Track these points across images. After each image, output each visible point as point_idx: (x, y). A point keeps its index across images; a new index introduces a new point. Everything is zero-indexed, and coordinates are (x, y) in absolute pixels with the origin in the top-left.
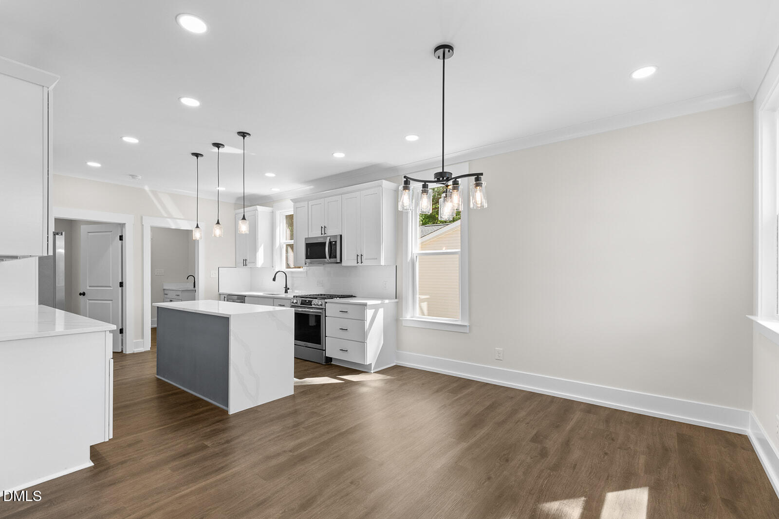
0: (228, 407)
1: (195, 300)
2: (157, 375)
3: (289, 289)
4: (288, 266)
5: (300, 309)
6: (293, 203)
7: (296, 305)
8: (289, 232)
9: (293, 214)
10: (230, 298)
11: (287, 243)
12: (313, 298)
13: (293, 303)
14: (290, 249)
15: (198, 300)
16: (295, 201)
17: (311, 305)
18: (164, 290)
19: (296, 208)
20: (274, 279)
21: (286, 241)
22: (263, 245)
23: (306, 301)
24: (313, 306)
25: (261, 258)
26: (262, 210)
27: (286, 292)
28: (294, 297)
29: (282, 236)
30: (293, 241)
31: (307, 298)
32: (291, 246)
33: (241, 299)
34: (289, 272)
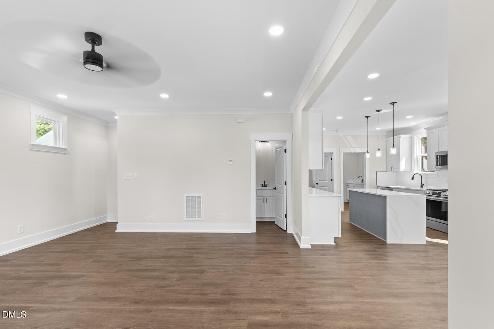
0: (386, 240)
1: (364, 188)
2: (350, 221)
3: (423, 185)
4: (423, 170)
5: (432, 198)
6: (426, 131)
7: (429, 194)
8: (423, 148)
9: (426, 136)
10: (383, 188)
11: (422, 155)
12: (442, 191)
13: (426, 193)
14: (424, 159)
15: (366, 188)
16: (427, 129)
17: (441, 195)
18: (347, 183)
19: (428, 134)
20: (413, 179)
21: (422, 154)
22: (404, 158)
23: (436, 193)
24: (442, 196)
25: (403, 166)
26: (404, 138)
27: (422, 186)
28: (427, 190)
29: (419, 150)
30: (426, 154)
31: (438, 191)
32: (426, 157)
33: (391, 189)
34: (422, 174)
